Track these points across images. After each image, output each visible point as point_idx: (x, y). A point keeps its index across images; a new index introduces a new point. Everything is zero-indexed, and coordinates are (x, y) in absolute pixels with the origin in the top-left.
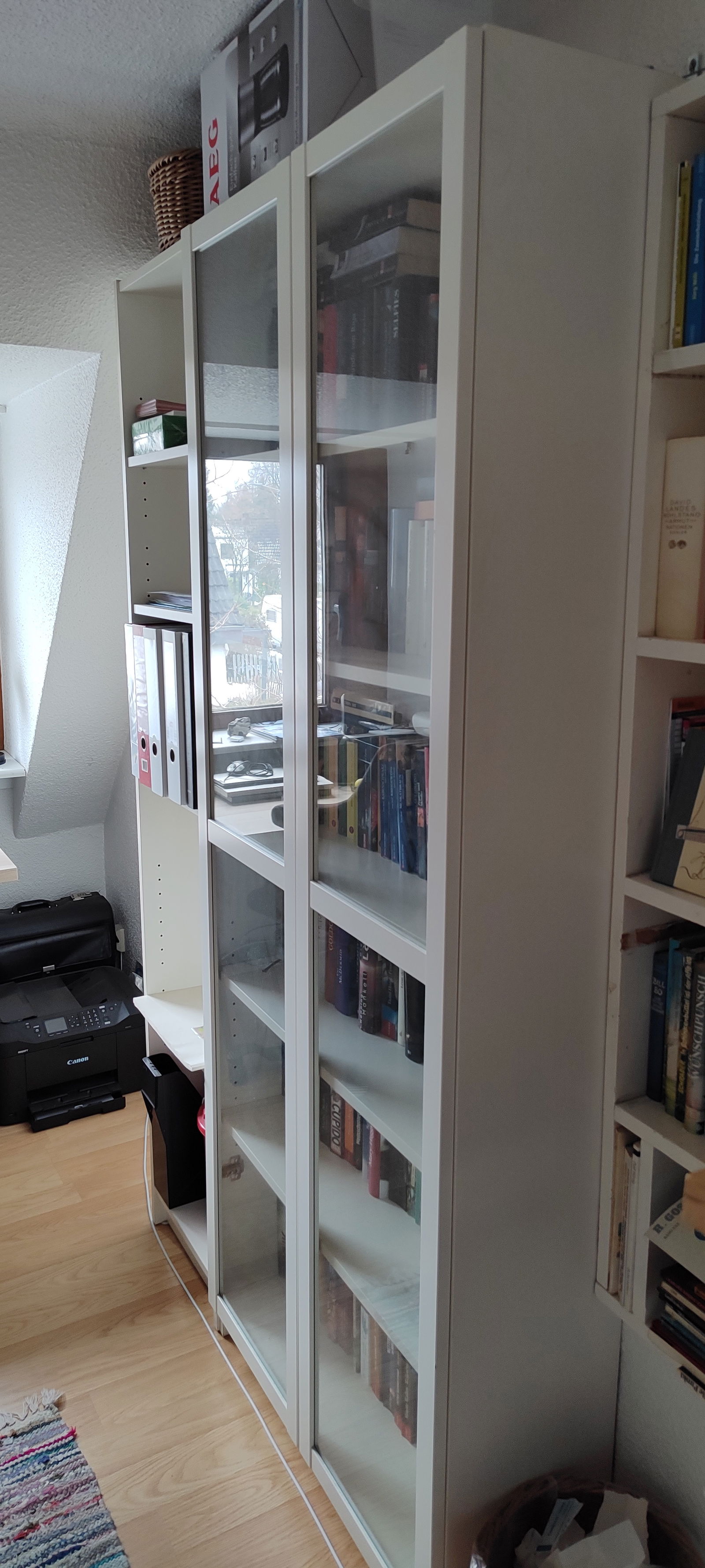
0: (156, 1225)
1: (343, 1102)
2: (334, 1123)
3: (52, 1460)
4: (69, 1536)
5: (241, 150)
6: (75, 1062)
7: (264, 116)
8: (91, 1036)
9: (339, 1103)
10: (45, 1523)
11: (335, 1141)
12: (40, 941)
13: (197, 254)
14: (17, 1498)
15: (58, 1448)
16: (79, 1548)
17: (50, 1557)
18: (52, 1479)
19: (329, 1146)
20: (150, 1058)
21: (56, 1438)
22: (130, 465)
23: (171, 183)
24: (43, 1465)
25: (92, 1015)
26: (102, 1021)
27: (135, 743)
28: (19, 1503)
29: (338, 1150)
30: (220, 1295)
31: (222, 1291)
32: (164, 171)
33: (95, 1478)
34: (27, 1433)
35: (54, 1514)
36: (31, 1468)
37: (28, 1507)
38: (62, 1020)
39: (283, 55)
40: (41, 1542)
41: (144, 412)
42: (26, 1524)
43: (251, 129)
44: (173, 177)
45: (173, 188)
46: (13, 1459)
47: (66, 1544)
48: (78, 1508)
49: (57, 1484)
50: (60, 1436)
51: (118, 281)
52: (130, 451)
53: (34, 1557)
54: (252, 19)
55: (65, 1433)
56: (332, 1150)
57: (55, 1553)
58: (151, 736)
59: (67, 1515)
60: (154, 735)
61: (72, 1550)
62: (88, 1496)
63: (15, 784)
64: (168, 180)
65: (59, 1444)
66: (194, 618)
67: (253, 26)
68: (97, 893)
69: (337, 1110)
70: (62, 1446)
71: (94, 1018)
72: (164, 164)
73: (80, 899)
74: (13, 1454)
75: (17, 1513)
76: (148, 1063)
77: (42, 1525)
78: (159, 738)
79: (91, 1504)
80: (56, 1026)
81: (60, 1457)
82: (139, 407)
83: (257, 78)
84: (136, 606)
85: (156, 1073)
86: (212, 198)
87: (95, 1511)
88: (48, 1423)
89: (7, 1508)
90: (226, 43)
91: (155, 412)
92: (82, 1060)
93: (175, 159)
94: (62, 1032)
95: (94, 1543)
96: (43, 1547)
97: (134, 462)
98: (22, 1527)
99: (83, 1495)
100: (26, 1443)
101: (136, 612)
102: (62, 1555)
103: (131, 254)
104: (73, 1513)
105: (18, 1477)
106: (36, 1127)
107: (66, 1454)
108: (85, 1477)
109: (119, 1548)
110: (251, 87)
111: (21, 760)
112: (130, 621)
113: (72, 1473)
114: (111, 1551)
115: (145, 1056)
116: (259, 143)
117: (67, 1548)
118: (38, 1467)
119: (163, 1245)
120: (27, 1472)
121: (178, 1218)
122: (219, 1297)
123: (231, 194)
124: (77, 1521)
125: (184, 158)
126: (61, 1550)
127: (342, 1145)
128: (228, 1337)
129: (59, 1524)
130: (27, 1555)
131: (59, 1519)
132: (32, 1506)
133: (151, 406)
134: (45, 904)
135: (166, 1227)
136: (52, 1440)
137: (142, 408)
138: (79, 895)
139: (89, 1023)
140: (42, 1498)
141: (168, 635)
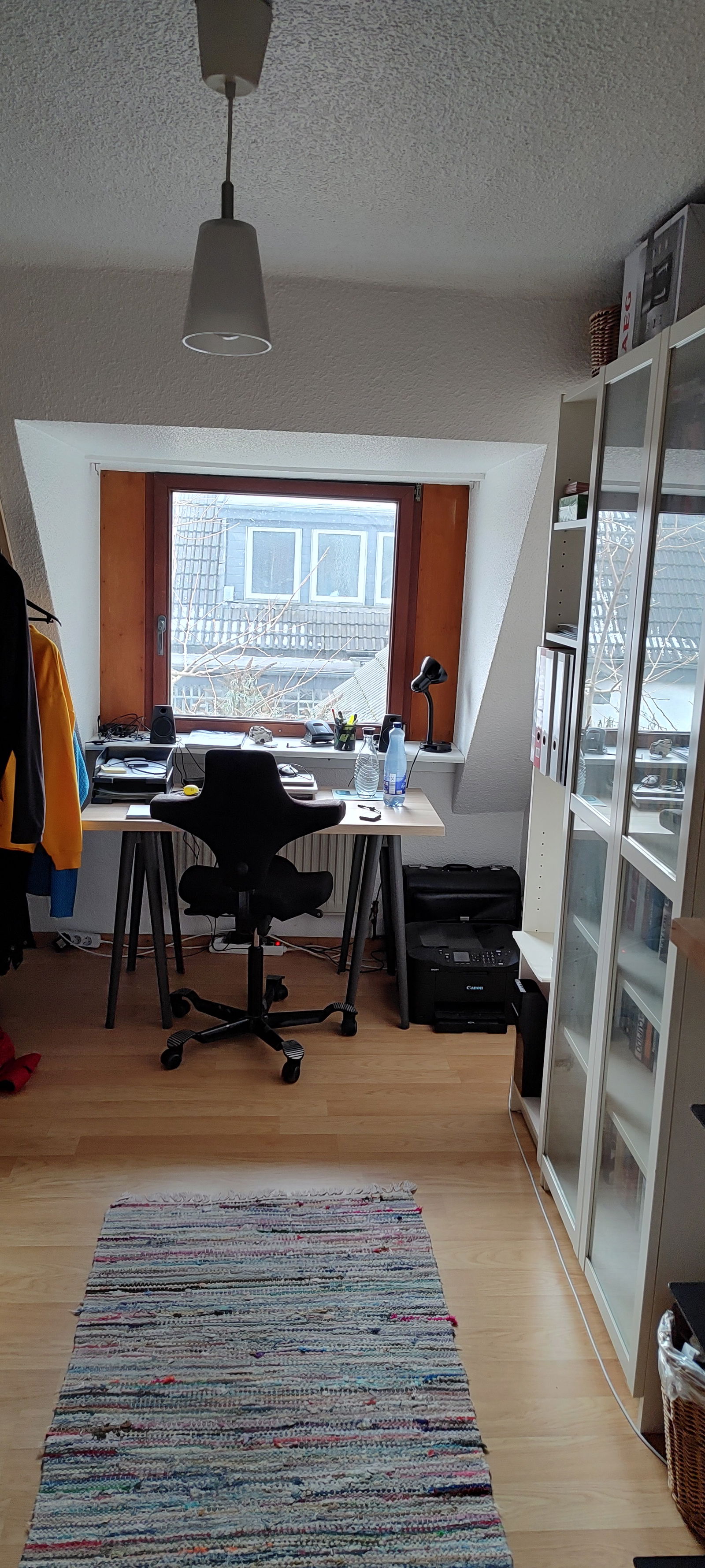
0: (512, 1111)
1: (646, 1020)
2: (638, 1035)
3: (403, 1220)
4: (407, 1261)
5: (642, 317)
6: (473, 988)
7: (657, 297)
8: (489, 971)
9: (643, 1020)
10: (393, 1250)
11: (638, 1049)
12: (460, 896)
13: (607, 387)
14: (377, 1232)
15: (408, 1215)
16: (412, 1269)
17: (393, 1267)
18: (402, 1229)
19: (634, 1053)
20: (520, 980)
21: (408, 1209)
22: (555, 529)
23: (603, 329)
24: (397, 1220)
25: (490, 955)
26: (497, 962)
27: (534, 736)
28: (378, 1234)
29: (639, 1056)
30: (545, 1155)
31: (547, 1152)
32: (598, 321)
33: (429, 1237)
34: (390, 1201)
35: (399, 1247)
36: (390, 1219)
37: (383, 1238)
38: (467, 954)
39: (670, 259)
40: (389, 1258)
41: (569, 491)
42: (381, 1246)
43: (648, 304)
44: (604, 325)
45: (603, 333)
46: (379, 1211)
47: (404, 1264)
48: (416, 1249)
49: (404, 1232)
50: (411, 1209)
51: (563, 395)
52: (556, 519)
53: (382, 1264)
54: (657, 229)
55: (415, 1208)
56: (635, 1056)
57: (396, 1266)
58: (543, 730)
59: (407, 1250)
60: (546, 729)
61: (408, 1269)
62: (424, 1245)
63: (457, 768)
64: (601, 327)
65: (410, 1213)
66: (577, 644)
67: (657, 234)
68: (511, 868)
69: (641, 1025)
70: (411, 1214)
71: (491, 959)
72: (599, 316)
73: (497, 869)
74: (379, 1209)
75: (376, 1239)
76: (519, 983)
77: (391, 1250)
78: (547, 732)
79: (424, 1250)
80: (461, 958)
81: (409, 1220)
82: (567, 486)
83: (655, 270)
84: (547, 634)
85: (522, 990)
86: (623, 347)
87: (426, 1254)
88: (405, 1200)
89: (371, 1235)
90: (643, 240)
91: (575, 491)
92: (478, 988)
93: (607, 312)
94: (465, 962)
95: (422, 1270)
96: (389, 1261)
97: (558, 526)
98: (378, 1247)
99: (420, 1244)
100: (389, 1205)
101: (547, 638)
102: (400, 1269)
103: (576, 373)
104: (411, 1251)
105: (380, 1221)
106: (439, 1029)
107: (413, 1219)
108: (423, 1235)
109: (437, 1278)
110: (651, 275)
111: (463, 751)
112: (543, 645)
113: (415, 1230)
114: (431, 1277)
115: (518, 978)
116: (652, 315)
117: (404, 1266)
118: (394, 1220)
119: (514, 1126)
120: (386, 1221)
121: (526, 1104)
122: (544, 1156)
123: (634, 347)
124: (413, 1255)
125: (612, 312)
126: (400, 1266)
127: (643, 1052)
128: (548, 1192)
129: (402, 1253)
130: (379, 1261)
131: (402, 1251)
132: (387, 1238)
133: (573, 487)
134: (469, 868)
135: (519, 1114)
136: (406, 1209)
137: (569, 488)
138: (497, 867)
139: (486, 961)
140: (393, 1236)
141: (562, 656)
